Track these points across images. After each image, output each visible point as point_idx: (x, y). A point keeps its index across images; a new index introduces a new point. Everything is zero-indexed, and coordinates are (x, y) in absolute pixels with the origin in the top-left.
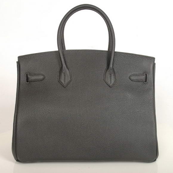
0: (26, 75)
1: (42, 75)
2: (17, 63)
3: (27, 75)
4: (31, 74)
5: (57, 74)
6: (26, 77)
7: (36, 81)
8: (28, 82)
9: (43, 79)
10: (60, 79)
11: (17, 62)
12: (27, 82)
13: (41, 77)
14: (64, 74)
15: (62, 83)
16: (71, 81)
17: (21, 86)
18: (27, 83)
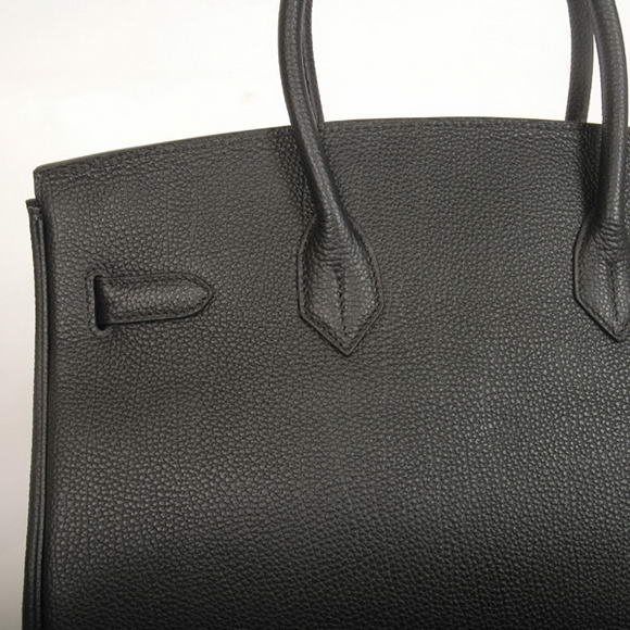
0: (90, 284)
1: (197, 281)
2: (31, 213)
3: (97, 283)
4: (120, 280)
5: (292, 273)
6: (92, 300)
7: (159, 321)
8: (109, 330)
9: (205, 306)
10: (308, 301)
11: (29, 203)
12: (101, 325)
13: (191, 295)
14: (338, 267)
15: (326, 326)
16: (378, 313)
17: (61, 353)
18: (100, 333)
